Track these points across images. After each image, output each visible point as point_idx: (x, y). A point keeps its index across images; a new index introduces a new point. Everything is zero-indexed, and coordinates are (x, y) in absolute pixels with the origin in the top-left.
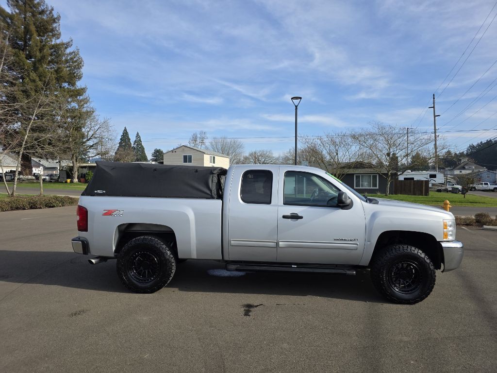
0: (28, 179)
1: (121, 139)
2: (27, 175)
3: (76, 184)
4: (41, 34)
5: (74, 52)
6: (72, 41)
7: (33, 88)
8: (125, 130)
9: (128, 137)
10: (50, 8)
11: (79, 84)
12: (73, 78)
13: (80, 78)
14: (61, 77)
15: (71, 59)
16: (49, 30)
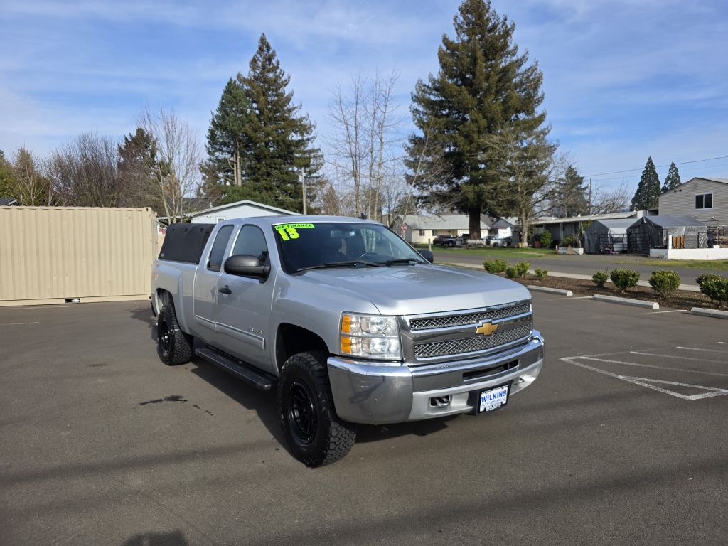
0: (475, 245)
1: (642, 177)
2: (475, 239)
3: (525, 249)
4: (490, 57)
5: (531, 68)
6: (527, 53)
7: (476, 129)
8: (650, 161)
9: (654, 172)
10: (502, 19)
11: (539, 110)
12: (528, 103)
13: (540, 101)
14: (509, 107)
15: (528, 77)
16: (499, 49)
